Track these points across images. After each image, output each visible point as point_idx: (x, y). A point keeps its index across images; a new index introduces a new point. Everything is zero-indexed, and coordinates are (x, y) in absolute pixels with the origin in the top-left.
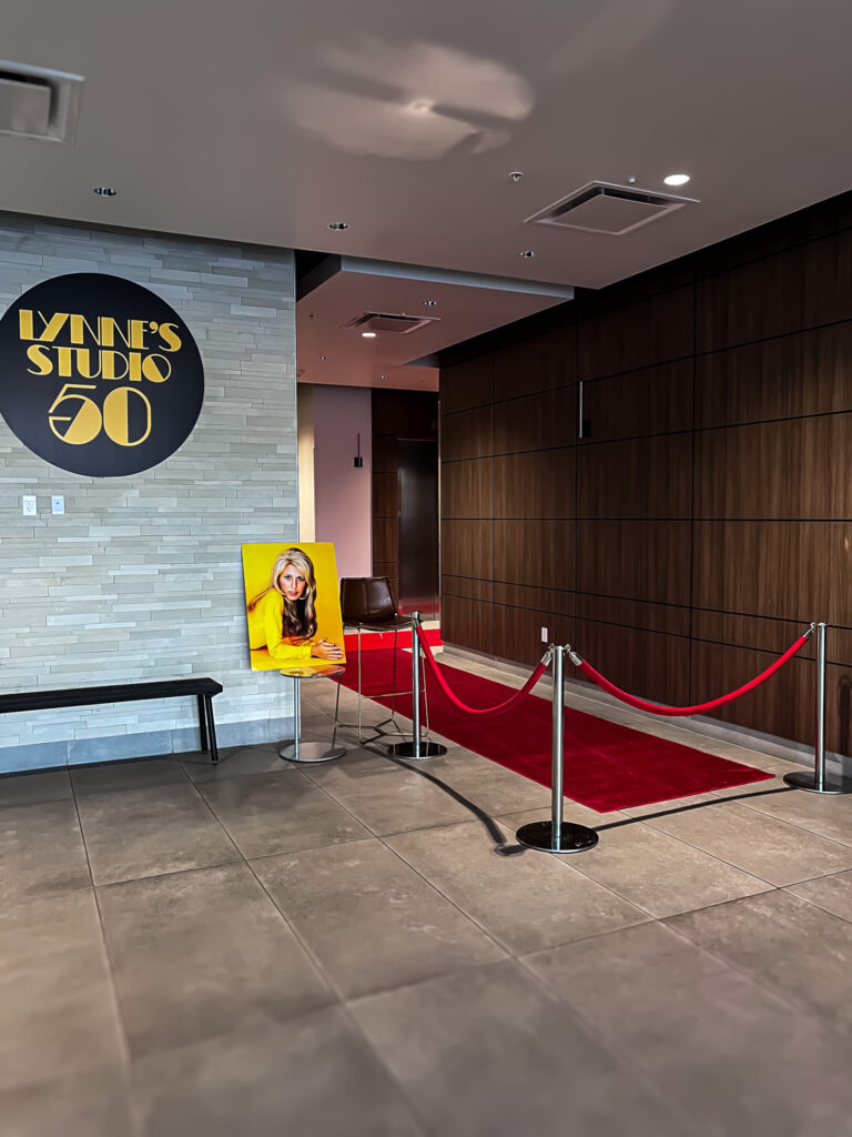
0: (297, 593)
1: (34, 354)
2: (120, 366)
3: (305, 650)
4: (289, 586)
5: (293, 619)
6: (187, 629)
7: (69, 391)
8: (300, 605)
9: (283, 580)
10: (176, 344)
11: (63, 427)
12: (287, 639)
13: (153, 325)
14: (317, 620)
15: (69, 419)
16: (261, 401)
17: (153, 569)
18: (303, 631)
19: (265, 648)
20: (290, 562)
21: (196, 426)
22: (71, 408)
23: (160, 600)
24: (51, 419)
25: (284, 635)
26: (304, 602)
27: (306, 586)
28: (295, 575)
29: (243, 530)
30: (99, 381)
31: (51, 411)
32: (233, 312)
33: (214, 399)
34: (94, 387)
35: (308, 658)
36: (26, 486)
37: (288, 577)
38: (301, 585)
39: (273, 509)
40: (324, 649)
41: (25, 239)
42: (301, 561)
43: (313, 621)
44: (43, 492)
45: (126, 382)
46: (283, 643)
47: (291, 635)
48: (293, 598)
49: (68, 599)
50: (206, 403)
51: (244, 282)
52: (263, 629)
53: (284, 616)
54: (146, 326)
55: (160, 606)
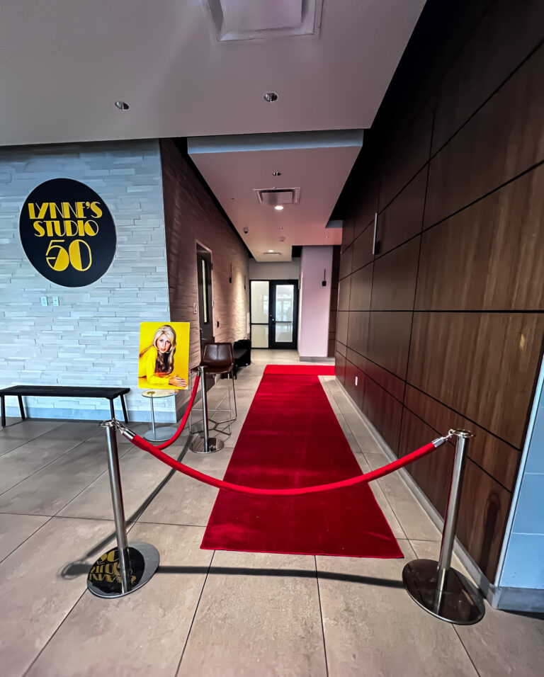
0: (165, 349)
1: (36, 226)
2: (74, 228)
3: (165, 380)
4: (161, 345)
5: (161, 363)
6: (119, 364)
7: (53, 244)
8: (166, 356)
9: (158, 341)
10: (99, 213)
11: (53, 262)
12: (157, 374)
13: (88, 204)
14: (174, 365)
15: (54, 258)
16: (145, 242)
17: (100, 333)
18: (166, 370)
19: (145, 377)
20: (164, 332)
21: (114, 259)
22: (55, 253)
23: (104, 349)
24: (47, 259)
25: (156, 371)
26: (169, 355)
27: (171, 345)
28: (165, 340)
29: (141, 315)
30: (65, 237)
31: (47, 255)
32: (129, 191)
33: (121, 243)
34: (63, 241)
35: (167, 384)
36: (42, 292)
37: (162, 340)
38: (168, 345)
39: (155, 304)
40: (176, 380)
41: (27, 165)
42: (170, 332)
43: (172, 365)
44: (48, 295)
45: (77, 237)
46: (155, 375)
47: (159, 371)
48: (163, 352)
49: (66, 346)
50: (118, 246)
51: (132, 171)
52: (146, 368)
53: (157, 362)
54: (84, 205)
55: (104, 352)
